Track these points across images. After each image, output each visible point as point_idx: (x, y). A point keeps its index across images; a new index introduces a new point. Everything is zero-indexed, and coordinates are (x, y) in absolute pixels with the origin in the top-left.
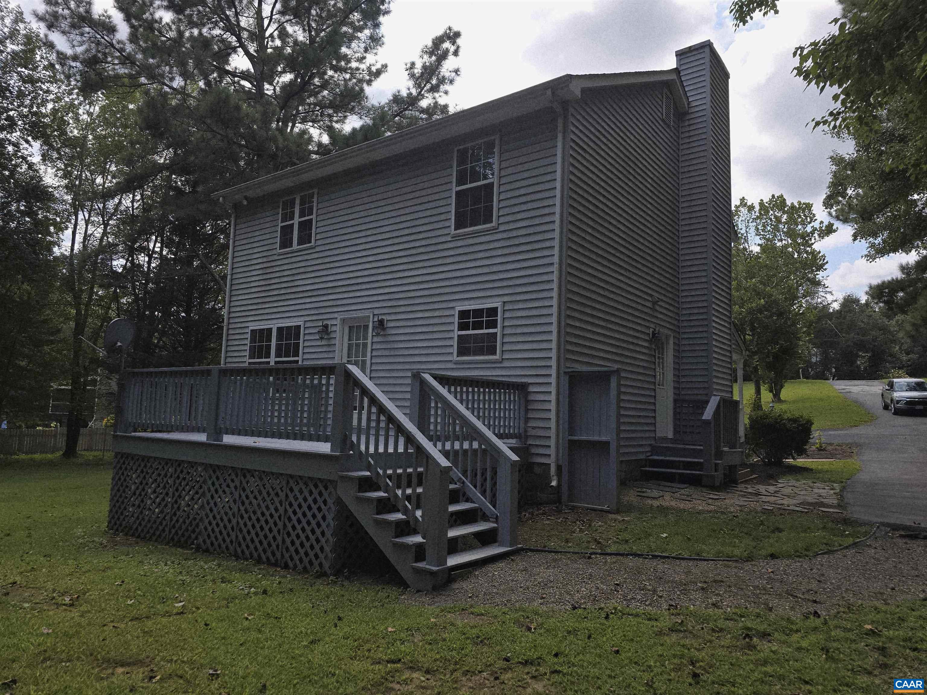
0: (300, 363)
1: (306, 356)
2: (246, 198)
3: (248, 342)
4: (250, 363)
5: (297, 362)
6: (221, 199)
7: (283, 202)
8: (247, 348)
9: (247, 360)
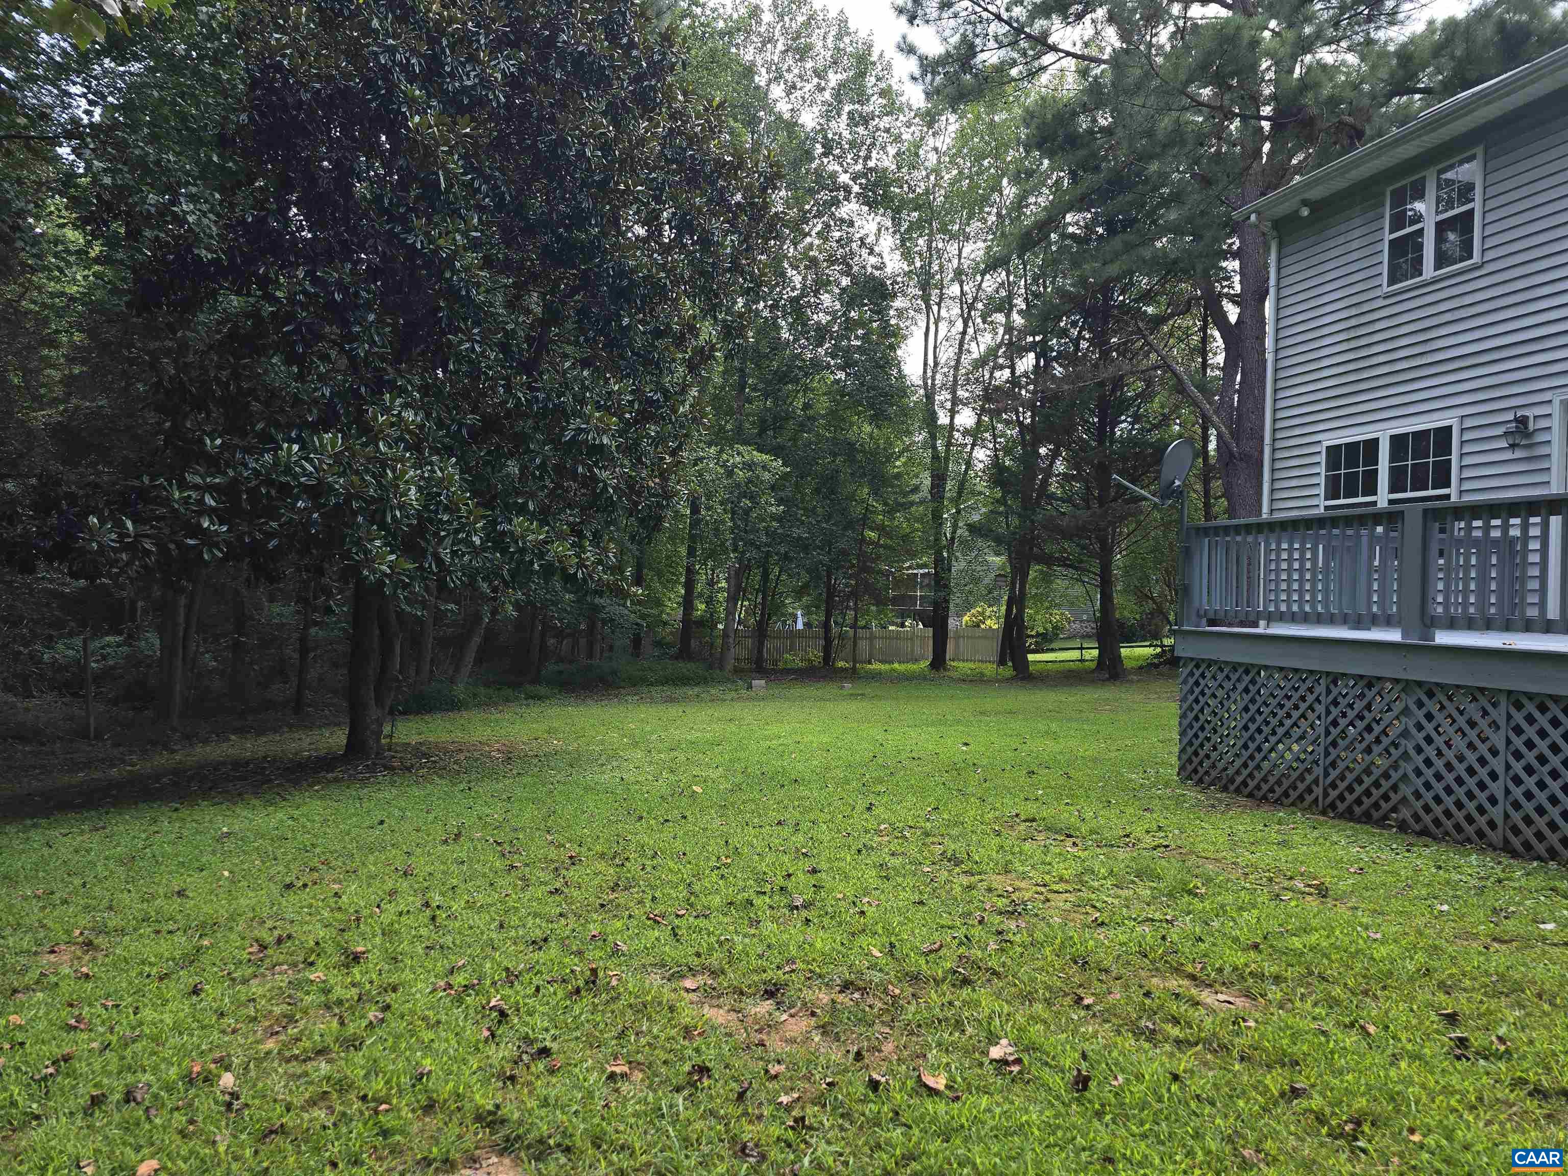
0: (1453, 499)
1: (1467, 486)
2: (1305, 203)
3: (1322, 469)
4: (1327, 508)
5: (1448, 497)
6: (1253, 217)
7: (1393, 193)
8: (1322, 480)
9: (1323, 503)
